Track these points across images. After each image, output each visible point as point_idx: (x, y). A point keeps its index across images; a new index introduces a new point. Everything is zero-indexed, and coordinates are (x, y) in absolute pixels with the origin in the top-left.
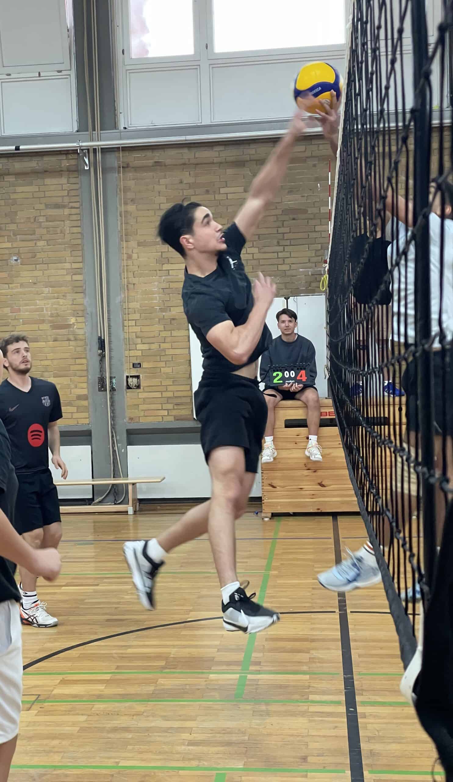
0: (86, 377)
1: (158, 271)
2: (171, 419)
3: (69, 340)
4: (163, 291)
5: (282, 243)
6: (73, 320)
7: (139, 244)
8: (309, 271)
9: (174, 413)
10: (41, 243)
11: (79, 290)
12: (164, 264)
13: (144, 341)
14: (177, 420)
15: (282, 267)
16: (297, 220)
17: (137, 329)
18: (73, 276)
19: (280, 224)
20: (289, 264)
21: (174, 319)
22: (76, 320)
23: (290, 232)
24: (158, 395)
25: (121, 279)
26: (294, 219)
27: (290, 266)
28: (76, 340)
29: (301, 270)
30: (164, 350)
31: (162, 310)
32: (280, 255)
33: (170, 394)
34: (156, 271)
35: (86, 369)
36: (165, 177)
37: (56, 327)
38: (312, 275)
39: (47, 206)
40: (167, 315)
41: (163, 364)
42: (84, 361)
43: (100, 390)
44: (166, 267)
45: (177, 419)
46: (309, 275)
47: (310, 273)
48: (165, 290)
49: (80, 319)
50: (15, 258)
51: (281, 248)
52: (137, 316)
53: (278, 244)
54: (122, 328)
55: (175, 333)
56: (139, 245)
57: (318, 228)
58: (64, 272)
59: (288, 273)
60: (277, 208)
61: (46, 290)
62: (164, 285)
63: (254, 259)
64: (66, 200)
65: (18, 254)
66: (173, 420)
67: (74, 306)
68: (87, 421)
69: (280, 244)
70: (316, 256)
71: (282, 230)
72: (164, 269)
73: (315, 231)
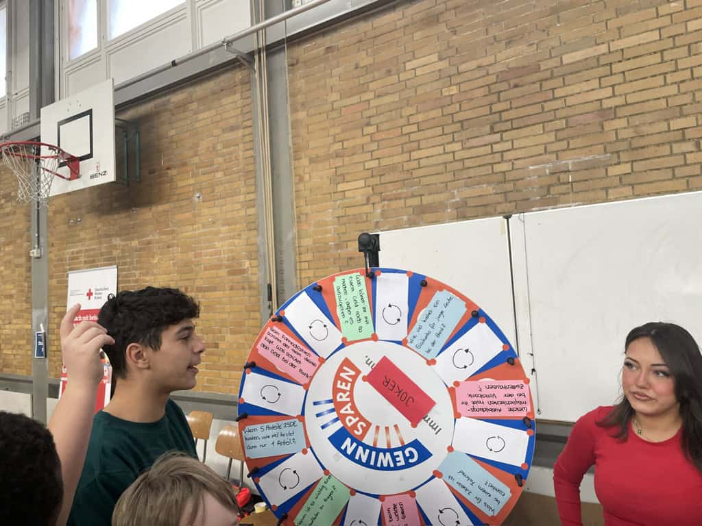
1: (332, 194)
3: (243, 288)
4: (339, 220)
5: (497, 128)
6: (247, 264)
7: (312, 161)
8: (545, 168)
10: (219, 175)
11: (253, 226)
12: (339, 183)
15: (498, 168)
16: (522, 86)
18: (248, 210)
19: (494, 98)
20: (510, 160)
22: (250, 264)
23: (511, 108)
26: (516, 86)
27: (513, 164)
28: (250, 288)
29: (531, 167)
31: (338, 246)
32: (497, 148)
34: (330, 194)
36: (338, 66)
37: (232, 273)
38: (552, 174)
39: (224, 131)
40: (342, 252)
44: (341, 187)
46: (546, 175)
47: (548, 171)
48: (340, 218)
49: (255, 263)
50: (198, 195)
51: (497, 137)
52: (308, 257)
53: (493, 132)
54: (294, 273)
56: (310, 163)
57: (558, 93)
58: (239, 206)
59: (510, 176)
60: (488, 74)
61: (224, 229)
62: (340, 212)
63: (455, 161)
64: (240, 119)
65: (200, 190)
67: (248, 247)
69: (496, 130)
70: (558, 140)
71: (498, 107)
72: (339, 190)
73: (554, 99)
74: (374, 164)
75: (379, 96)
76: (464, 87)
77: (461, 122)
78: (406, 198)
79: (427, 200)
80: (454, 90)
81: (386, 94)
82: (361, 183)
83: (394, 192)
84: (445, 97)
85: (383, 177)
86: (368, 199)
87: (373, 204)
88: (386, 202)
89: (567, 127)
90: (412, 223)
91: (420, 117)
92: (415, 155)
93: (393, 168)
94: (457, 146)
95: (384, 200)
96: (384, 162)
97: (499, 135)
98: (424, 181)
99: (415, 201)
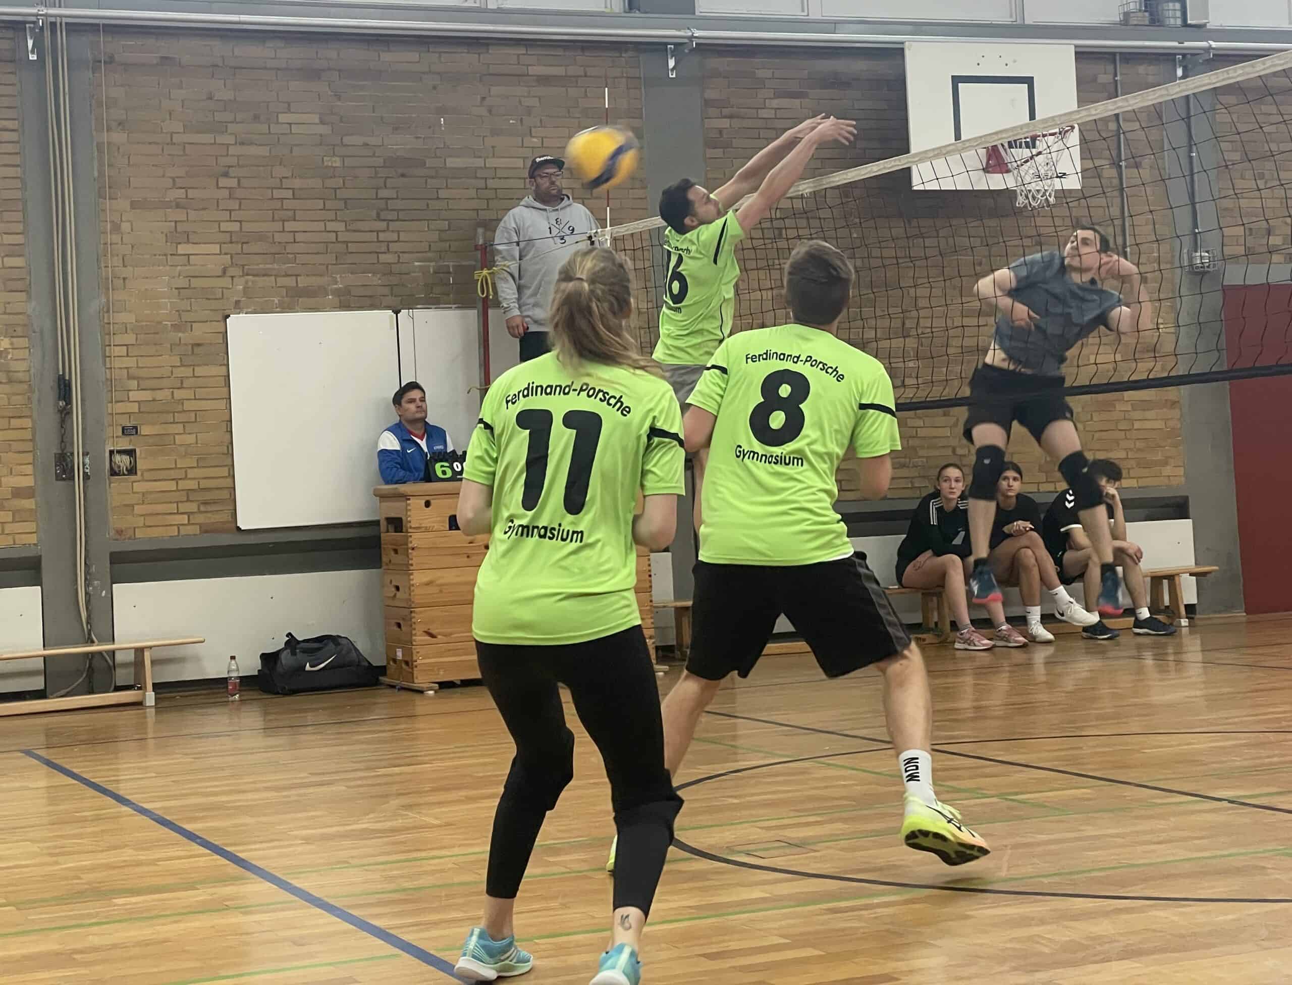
0: (31, 454)
1: (169, 257)
2: (196, 530)
4: (179, 293)
5: (383, 215)
6: (4, 343)
7: (134, 205)
8: (429, 266)
9: (200, 519)
11: (19, 285)
12: (178, 243)
13: (144, 384)
14: (206, 532)
15: (383, 258)
16: (408, 177)
17: (131, 362)
18: (5, 259)
19: (381, 182)
20: (396, 253)
21: (199, 345)
22: (12, 344)
23: (397, 198)
24: (172, 486)
25: (99, 268)
26: (403, 175)
27: (399, 256)
28: (10, 381)
29: (417, 264)
30: (181, 401)
31: (177, 328)
32: (382, 236)
33: (193, 485)
34: (165, 255)
35: (30, 437)
36: (180, 87)
38: (435, 272)
40: (186, 336)
41: (179, 428)
42: (28, 423)
43: (58, 478)
44: (182, 249)
45: (206, 530)
46: (430, 273)
47: (432, 270)
48: (181, 291)
51: (383, 225)
52: (130, 338)
53: (379, 218)
54: (101, 361)
55: (199, 371)
57: (443, 194)
59: (396, 268)
60: (375, 155)
62: (182, 282)
63: (337, 241)
66: (198, 532)
67: (6, 317)
68: (33, 539)
69: (382, 218)
70: (441, 240)
71: (383, 193)
72: (180, 252)
73: (438, 198)
74: (235, 227)
75: (242, 144)
76: (348, 161)
77: (346, 200)
78: (276, 276)
79: (303, 282)
80: (337, 162)
81: (251, 144)
82: (216, 249)
83: (261, 266)
84: (327, 167)
85: (245, 245)
86: (224, 271)
87: (232, 277)
88: (250, 277)
89: (449, 229)
90: (286, 307)
91: (297, 183)
92: (290, 226)
93: (260, 237)
94: (340, 227)
95: (247, 275)
96: (247, 227)
97: (385, 223)
98: (301, 259)
99: (290, 282)
